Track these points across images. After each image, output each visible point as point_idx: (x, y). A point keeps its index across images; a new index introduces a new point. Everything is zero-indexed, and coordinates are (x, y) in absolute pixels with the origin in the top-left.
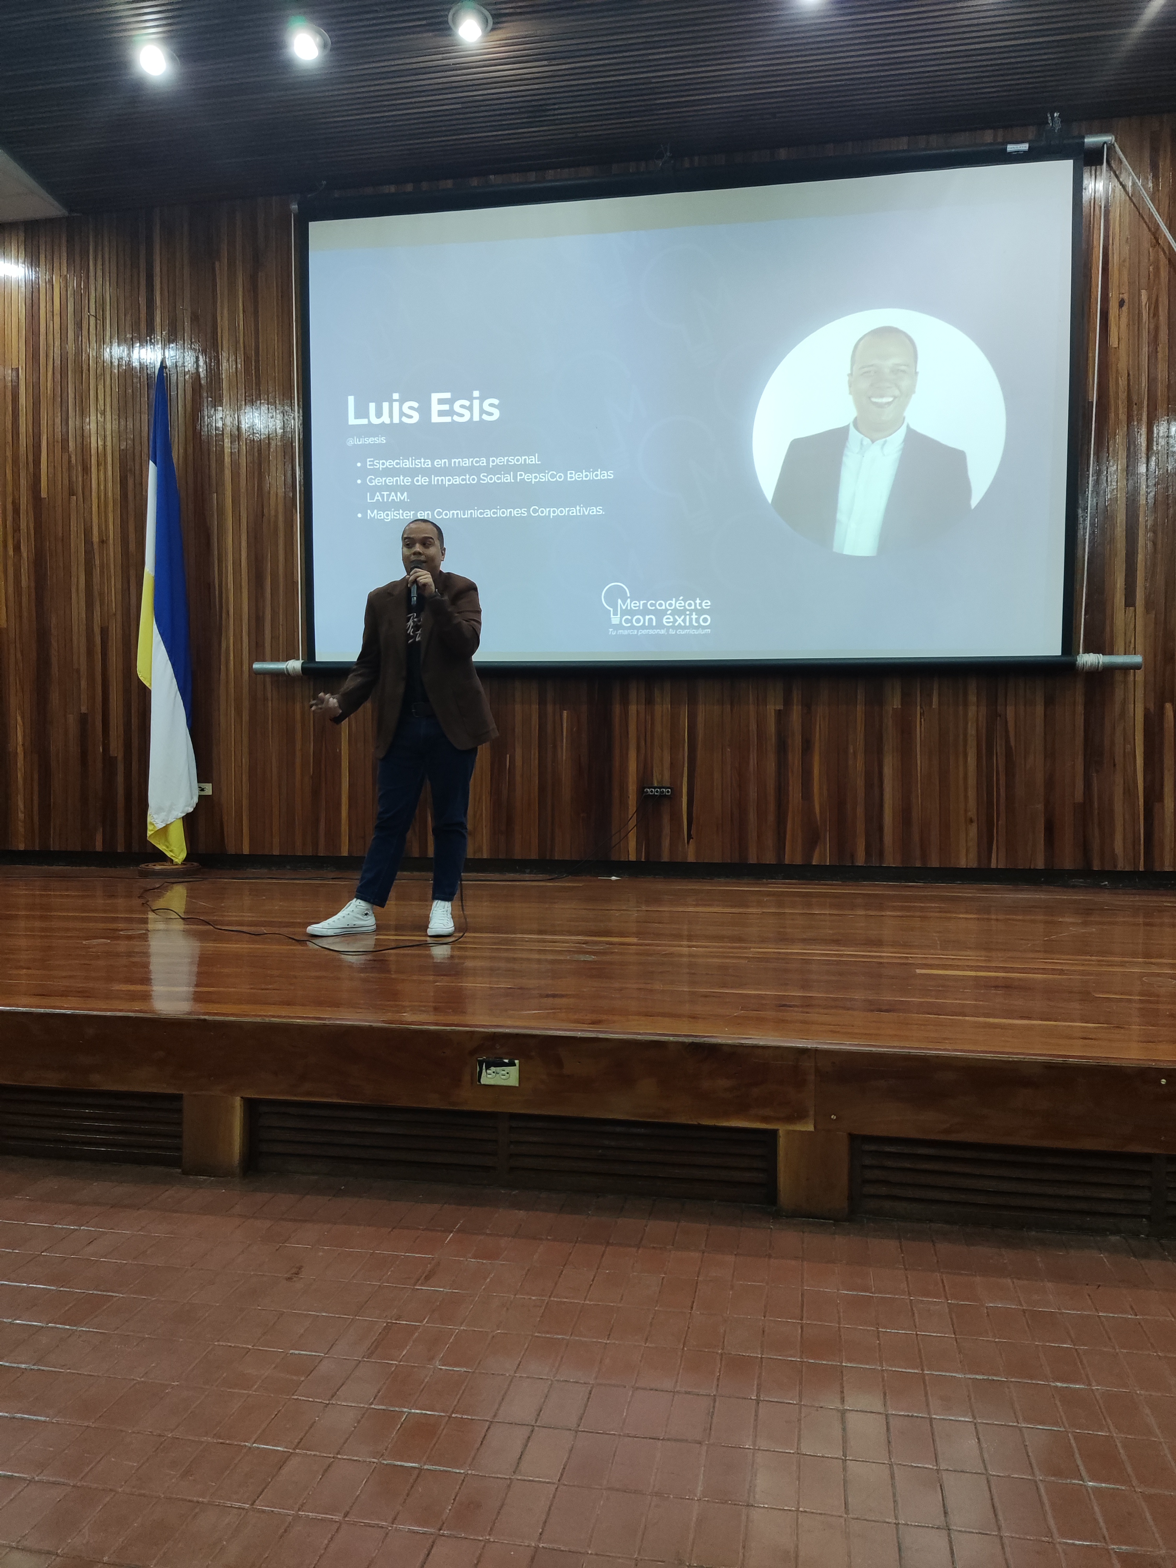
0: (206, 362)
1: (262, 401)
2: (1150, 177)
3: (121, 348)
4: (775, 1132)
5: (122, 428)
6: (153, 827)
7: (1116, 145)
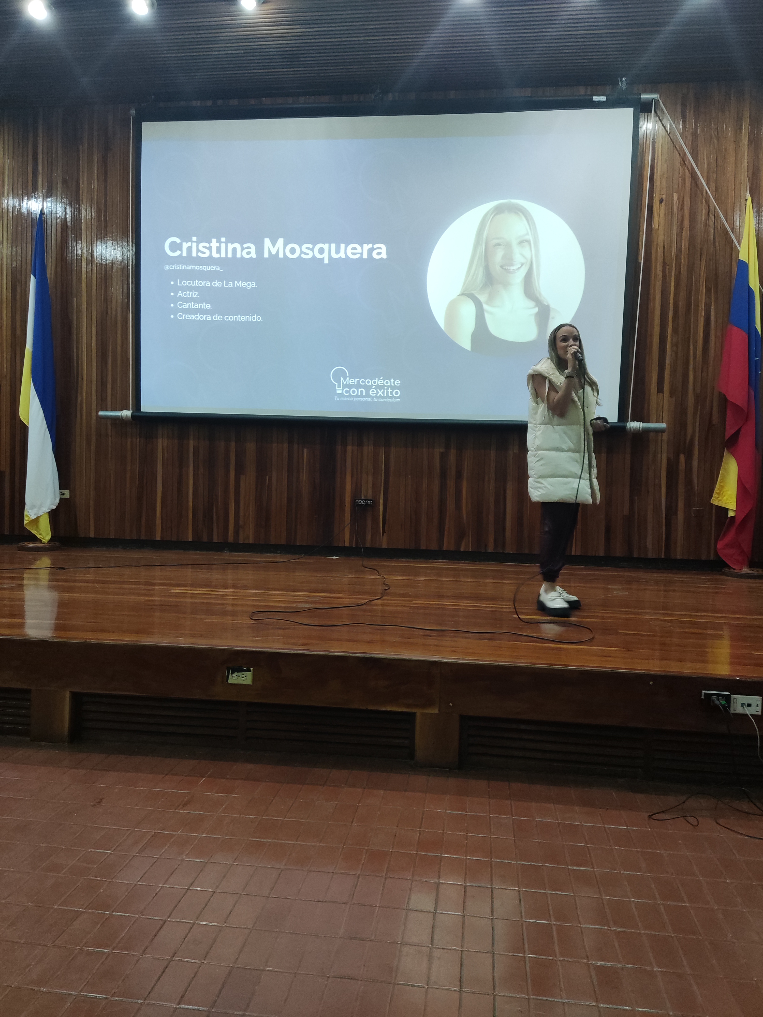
0: (71, 211)
1: (109, 238)
2: (681, 122)
3: (15, 200)
4: (414, 714)
5: (14, 253)
6: (28, 518)
7: (660, 100)
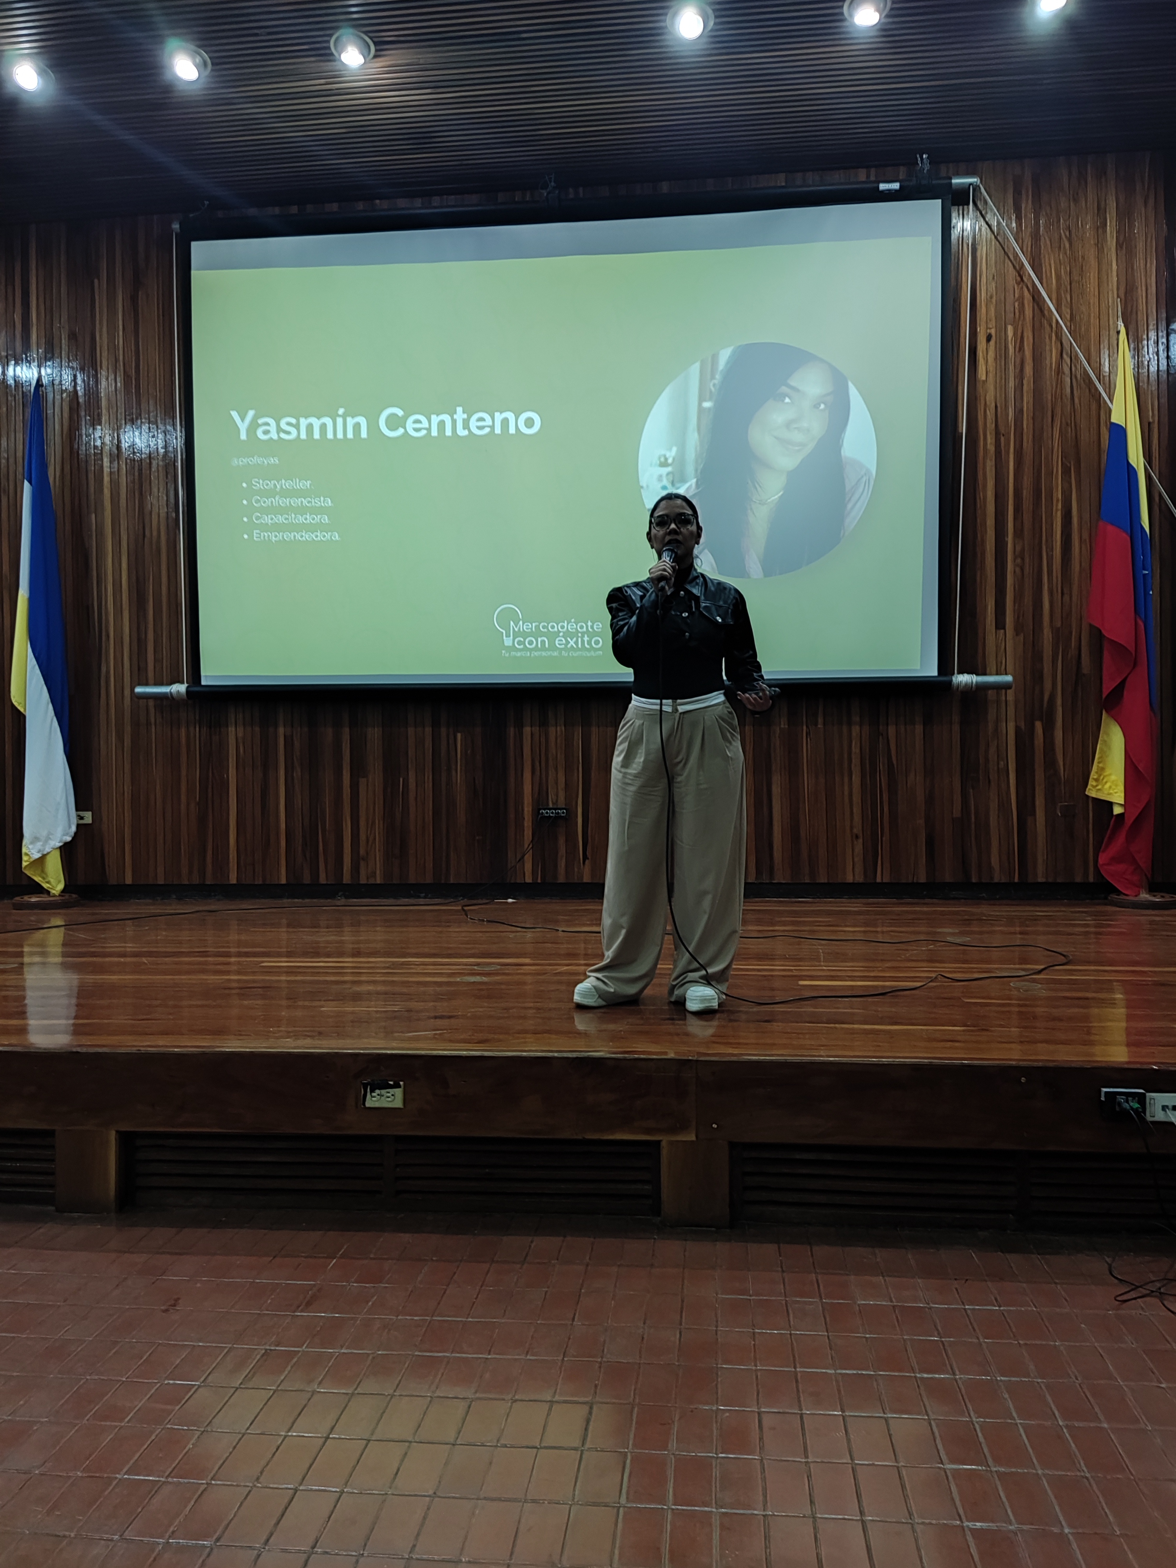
0: (84, 381)
1: (143, 420)
2: (1014, 217)
4: (658, 1143)
6: (28, 857)
7: (981, 186)
